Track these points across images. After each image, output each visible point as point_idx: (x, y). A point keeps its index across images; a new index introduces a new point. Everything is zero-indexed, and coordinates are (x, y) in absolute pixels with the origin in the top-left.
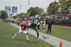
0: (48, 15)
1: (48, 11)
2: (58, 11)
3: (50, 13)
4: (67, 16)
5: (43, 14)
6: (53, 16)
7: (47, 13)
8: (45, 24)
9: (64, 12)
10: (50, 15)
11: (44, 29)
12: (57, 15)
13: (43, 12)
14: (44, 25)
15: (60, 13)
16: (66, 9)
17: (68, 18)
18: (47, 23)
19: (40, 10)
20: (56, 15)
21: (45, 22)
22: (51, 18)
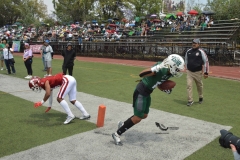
0: (58, 24)
1: (59, 10)
2: (90, 12)
3: (67, 16)
4: (117, 29)
5: (41, 20)
6: (77, 29)
7: (55, 18)
8: (52, 54)
9: (109, 16)
10: (65, 24)
11: (47, 70)
12: (89, 25)
13: (41, 15)
14: (48, 57)
15: (96, 18)
16: (115, 9)
17: (119, 36)
18: (57, 51)
19: (29, 6)
20: (86, 25)
21: (49, 48)
22: (70, 35)
